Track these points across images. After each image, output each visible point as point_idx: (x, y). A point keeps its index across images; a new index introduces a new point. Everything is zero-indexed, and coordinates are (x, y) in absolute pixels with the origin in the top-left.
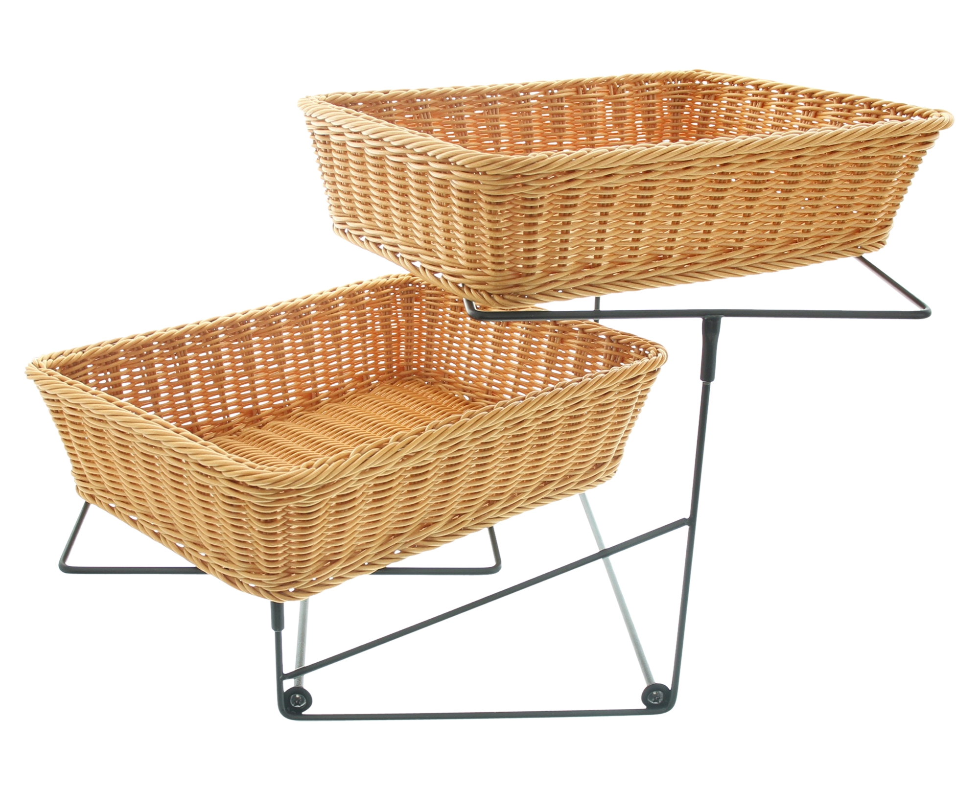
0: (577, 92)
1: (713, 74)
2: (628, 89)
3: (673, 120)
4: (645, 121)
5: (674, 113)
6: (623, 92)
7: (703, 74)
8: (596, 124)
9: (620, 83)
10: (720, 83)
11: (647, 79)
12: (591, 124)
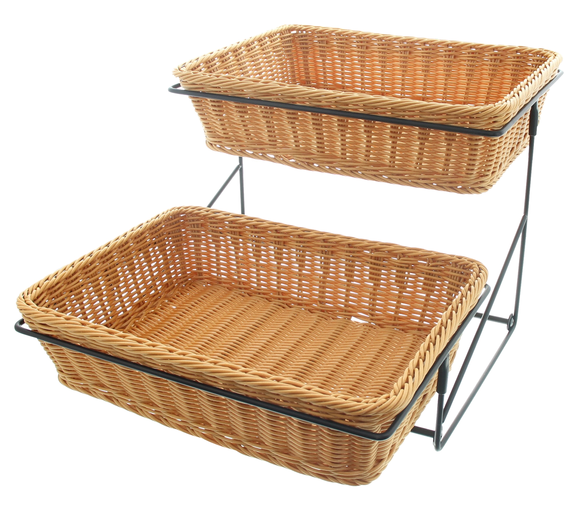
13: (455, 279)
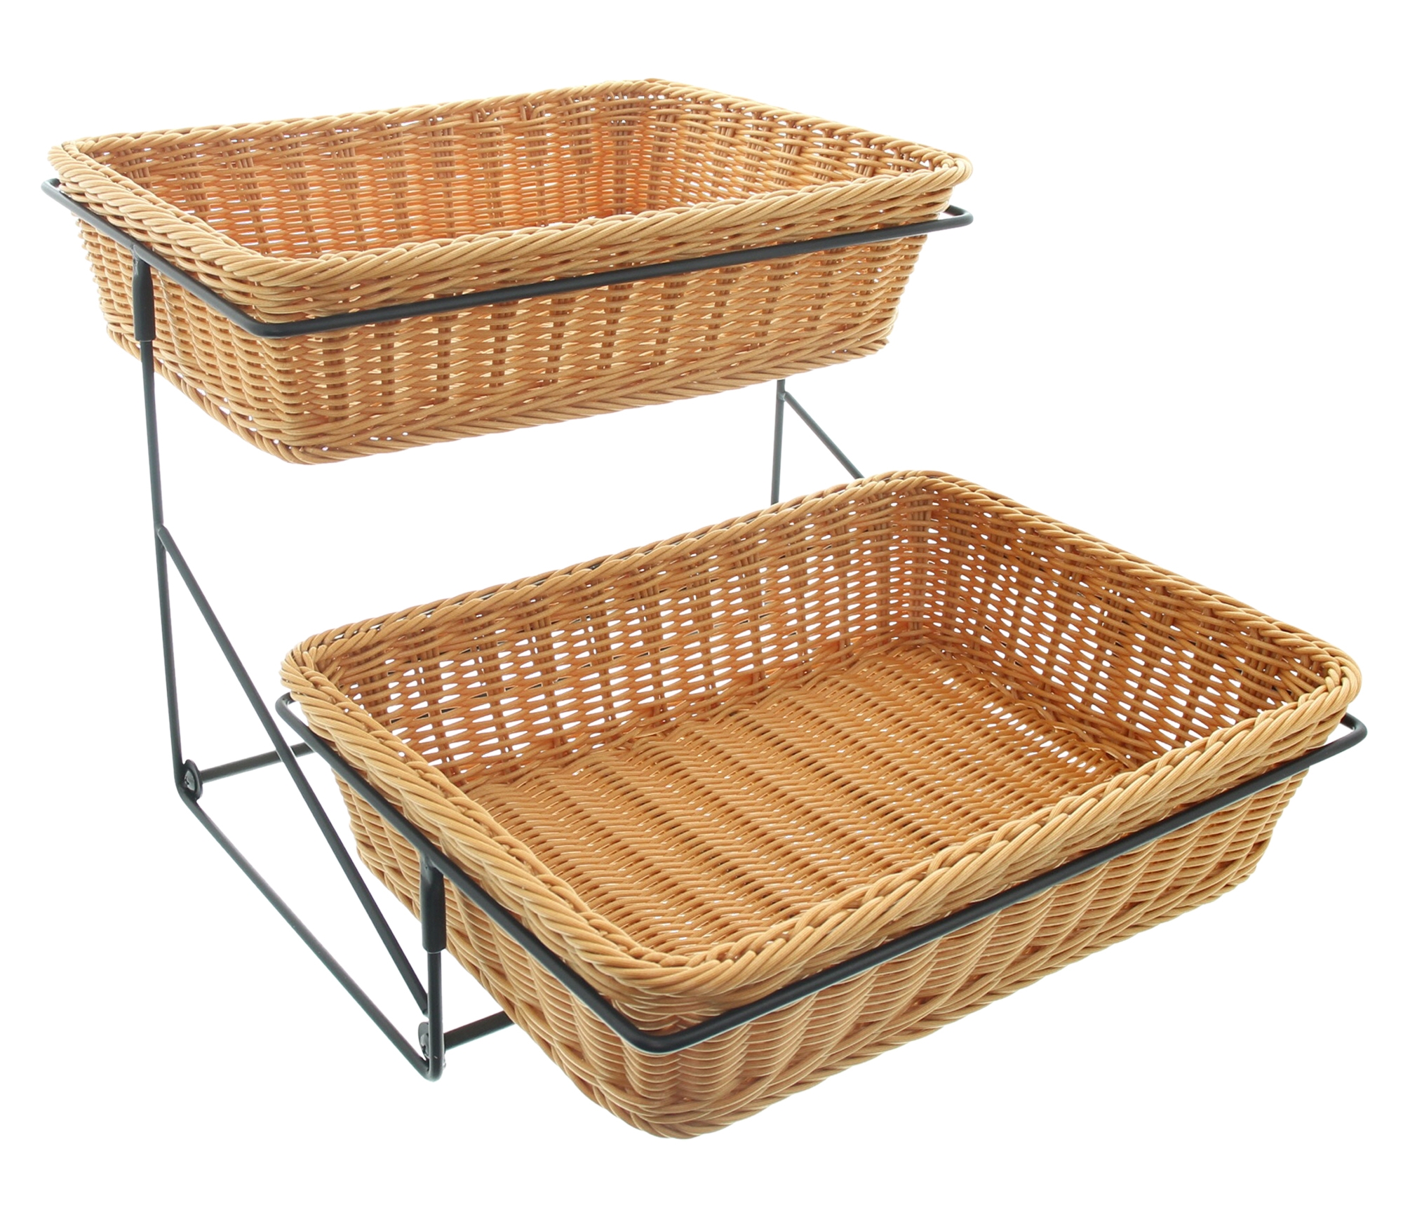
0: (472, 119)
1: (672, 86)
2: (548, 111)
3: (617, 152)
4: (575, 154)
5: (618, 142)
6: (541, 116)
7: (658, 86)
8: (502, 163)
9: (537, 103)
10: (680, 99)
11: (576, 96)
12: (494, 164)
13: (922, 517)
